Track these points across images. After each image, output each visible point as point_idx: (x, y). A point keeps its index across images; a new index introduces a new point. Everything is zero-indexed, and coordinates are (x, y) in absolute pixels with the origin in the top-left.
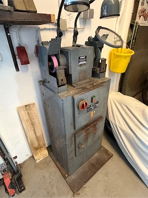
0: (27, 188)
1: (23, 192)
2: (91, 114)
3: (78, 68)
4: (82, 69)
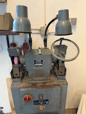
2: (40, 107)
3: (35, 68)
4: (38, 69)
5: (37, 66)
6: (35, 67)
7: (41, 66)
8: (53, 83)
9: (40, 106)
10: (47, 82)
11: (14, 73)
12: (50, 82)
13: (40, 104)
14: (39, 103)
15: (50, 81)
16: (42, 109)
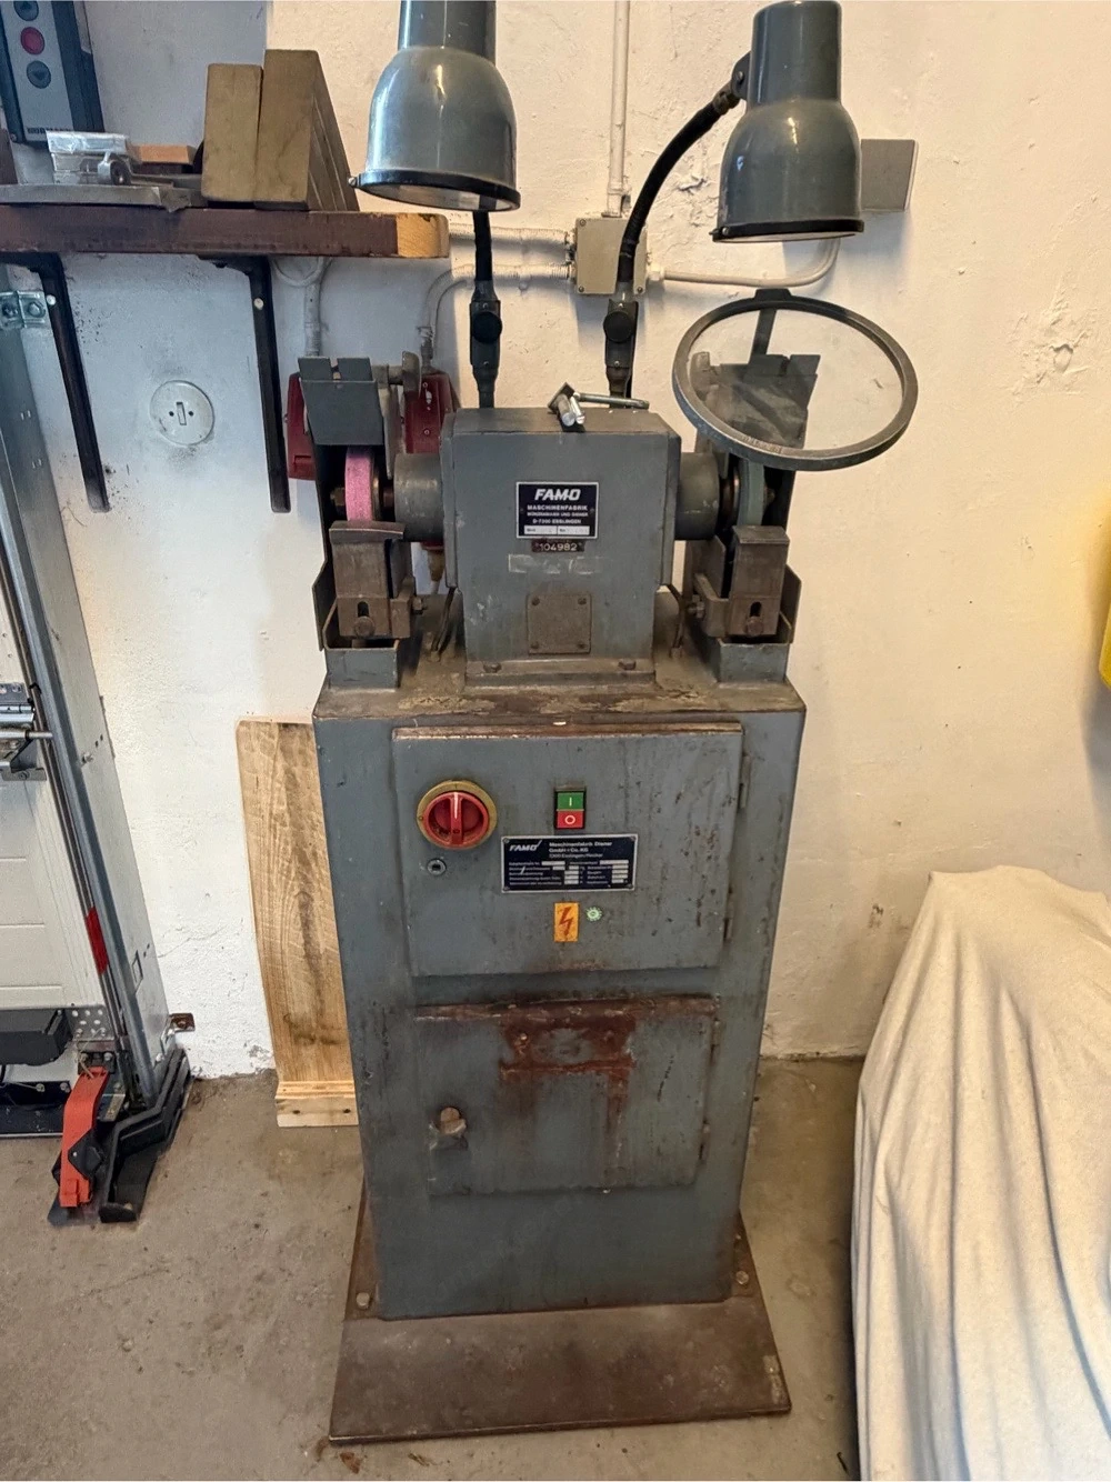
0: (145, 1222)
1: (119, 1233)
2: (558, 917)
3: (521, 562)
4: (553, 571)
5: (539, 545)
6: (527, 559)
7: (578, 543)
8: (681, 700)
9: (559, 907)
10: (628, 697)
11: (345, 595)
12: (651, 697)
13: (554, 880)
14: (549, 872)
15: (647, 687)
16: (573, 934)
